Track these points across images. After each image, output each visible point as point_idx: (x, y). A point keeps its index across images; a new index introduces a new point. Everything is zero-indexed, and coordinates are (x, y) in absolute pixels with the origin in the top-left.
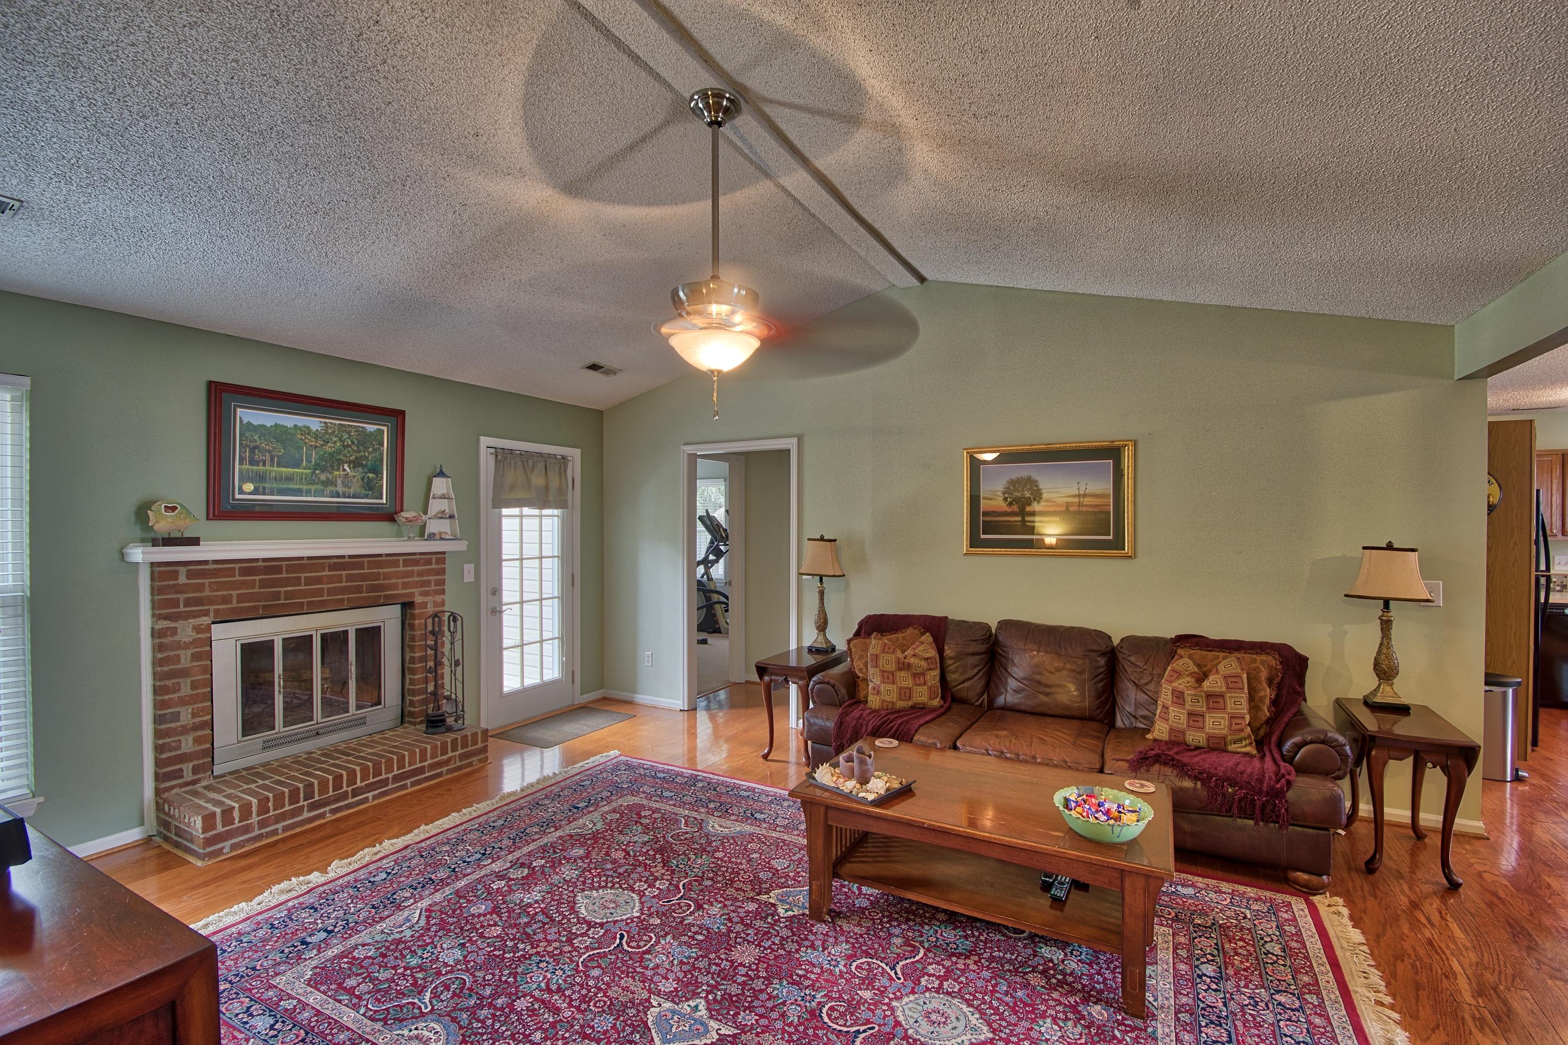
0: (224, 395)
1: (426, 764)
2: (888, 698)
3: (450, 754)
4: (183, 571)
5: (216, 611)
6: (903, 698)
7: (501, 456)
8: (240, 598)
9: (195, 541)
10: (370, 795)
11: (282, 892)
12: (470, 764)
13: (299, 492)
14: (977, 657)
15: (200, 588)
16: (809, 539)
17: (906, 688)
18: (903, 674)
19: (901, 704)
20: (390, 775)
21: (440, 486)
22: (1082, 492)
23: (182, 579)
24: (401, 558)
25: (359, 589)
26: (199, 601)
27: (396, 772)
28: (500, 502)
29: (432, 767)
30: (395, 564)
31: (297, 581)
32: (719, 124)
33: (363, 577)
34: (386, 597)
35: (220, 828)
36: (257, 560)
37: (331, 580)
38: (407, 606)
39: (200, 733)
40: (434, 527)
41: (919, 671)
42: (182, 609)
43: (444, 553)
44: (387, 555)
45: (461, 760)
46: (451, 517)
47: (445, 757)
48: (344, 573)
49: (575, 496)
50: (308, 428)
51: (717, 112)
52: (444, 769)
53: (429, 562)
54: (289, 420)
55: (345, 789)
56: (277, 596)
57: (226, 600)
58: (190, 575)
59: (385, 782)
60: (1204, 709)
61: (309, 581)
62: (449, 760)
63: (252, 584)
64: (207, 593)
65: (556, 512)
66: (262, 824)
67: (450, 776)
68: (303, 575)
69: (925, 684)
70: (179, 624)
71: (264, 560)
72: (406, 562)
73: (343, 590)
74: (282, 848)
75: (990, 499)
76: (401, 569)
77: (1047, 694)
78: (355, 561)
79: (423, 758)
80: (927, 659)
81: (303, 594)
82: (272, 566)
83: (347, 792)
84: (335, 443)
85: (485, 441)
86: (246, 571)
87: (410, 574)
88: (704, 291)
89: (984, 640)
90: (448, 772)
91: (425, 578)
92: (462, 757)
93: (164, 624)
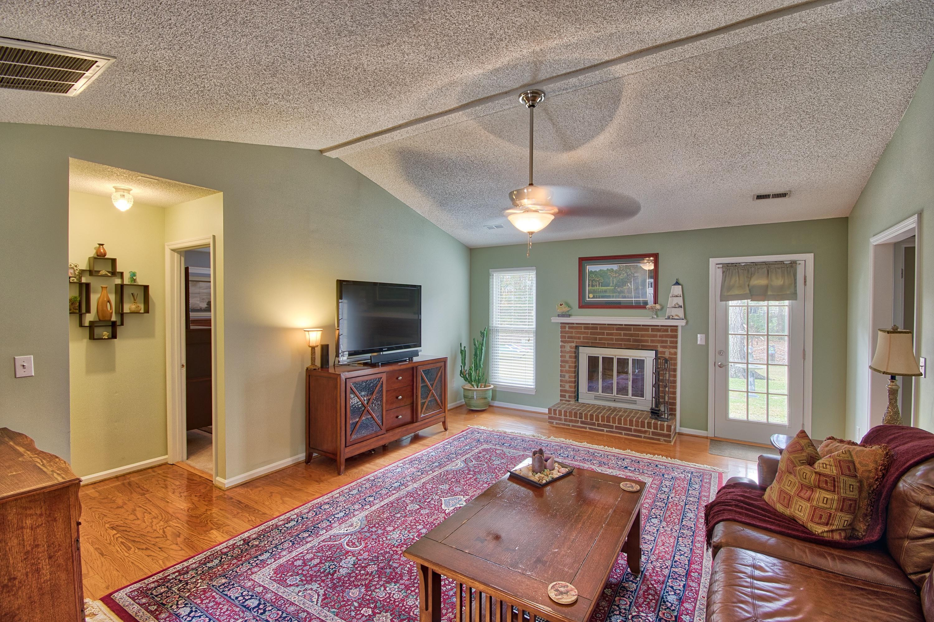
0: (583, 262)
1: (633, 428)
3: (646, 429)
4: (567, 326)
5: (576, 342)
7: (727, 268)
8: (584, 338)
9: (569, 316)
10: (605, 429)
12: (659, 440)
13: (609, 297)
15: (572, 333)
21: (677, 290)
23: (567, 329)
24: (650, 328)
25: (629, 340)
26: (571, 337)
28: (725, 298)
29: (635, 431)
30: (647, 330)
33: (631, 335)
34: (642, 345)
35: (553, 415)
36: (589, 324)
37: (617, 334)
38: (658, 352)
39: (571, 384)
42: (567, 339)
43: (677, 326)
44: (643, 325)
45: (653, 435)
46: (681, 307)
47: (643, 429)
48: (622, 332)
49: (807, 290)
50: (612, 269)
52: (643, 435)
53: (666, 331)
54: (604, 267)
55: (594, 421)
56: (596, 339)
57: (579, 338)
58: (569, 328)
59: (612, 427)
61: (608, 334)
62: (645, 432)
63: (587, 333)
64: (574, 335)
65: (785, 302)
67: (645, 440)
68: (605, 331)
70: (565, 344)
71: (592, 324)
72: (653, 330)
73: (622, 340)
76: (650, 333)
79: (631, 425)
81: (606, 339)
82: (594, 327)
83: (595, 423)
84: (624, 274)
85: (713, 261)
86: (586, 328)
87: (655, 336)
90: (645, 437)
91: (664, 339)
92: (653, 433)
93: (563, 344)
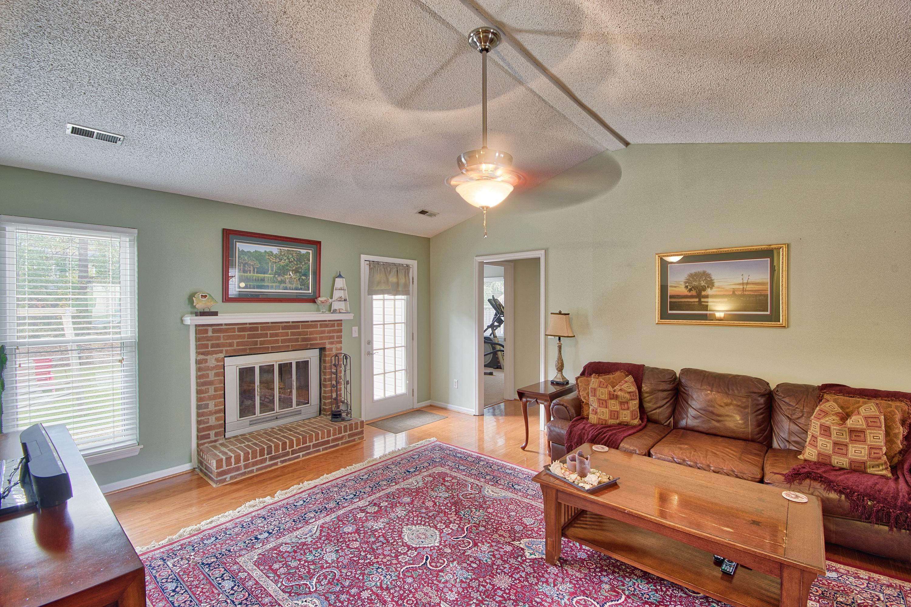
0: (230, 236)
1: (330, 438)
2: (603, 417)
3: (343, 434)
4: (210, 329)
5: (226, 351)
6: (613, 417)
7: (373, 265)
8: (238, 344)
9: (215, 314)
10: (301, 454)
11: (250, 506)
12: (354, 440)
13: (267, 287)
14: (665, 393)
15: (218, 338)
16: (552, 313)
17: (615, 411)
18: (613, 402)
19: (611, 422)
20: (311, 444)
21: (340, 282)
22: (745, 281)
23: (210, 334)
24: (319, 323)
25: (297, 340)
26: (218, 345)
27: (314, 442)
28: (371, 292)
29: (334, 440)
30: (315, 326)
31: (266, 335)
32: (487, 50)
33: (299, 334)
34: (311, 344)
35: (225, 468)
36: (246, 324)
37: (283, 335)
38: (322, 350)
39: (218, 415)
40: (336, 305)
41: (624, 400)
42: (210, 349)
43: (341, 320)
44: (311, 321)
45: (349, 438)
46: (345, 300)
47: (341, 435)
48: (289, 331)
49: (414, 288)
50: (272, 252)
51: (485, 42)
52: (340, 442)
53: (333, 326)
54: (262, 248)
55: (288, 450)
56: (256, 343)
57: (231, 345)
58: (214, 331)
59: (308, 448)
60: (848, 440)
61: (272, 335)
62: (343, 437)
63: (244, 337)
64: (222, 341)
65: (403, 297)
66: (246, 466)
67: (343, 446)
68: (269, 332)
69: (628, 409)
70: (208, 357)
71: (250, 324)
72: (321, 326)
73: (289, 340)
74: (256, 480)
75: (675, 287)
76: (319, 329)
77: (718, 421)
78: (295, 325)
79: (329, 436)
80: (630, 393)
81: (269, 342)
82: (253, 327)
83: (289, 452)
84: (285, 260)
85: (364, 257)
86: (240, 330)
87: (323, 332)
88: (477, 156)
89: (671, 381)
90: (342, 444)
91: (331, 335)
92: (350, 436)
93: (201, 357)
